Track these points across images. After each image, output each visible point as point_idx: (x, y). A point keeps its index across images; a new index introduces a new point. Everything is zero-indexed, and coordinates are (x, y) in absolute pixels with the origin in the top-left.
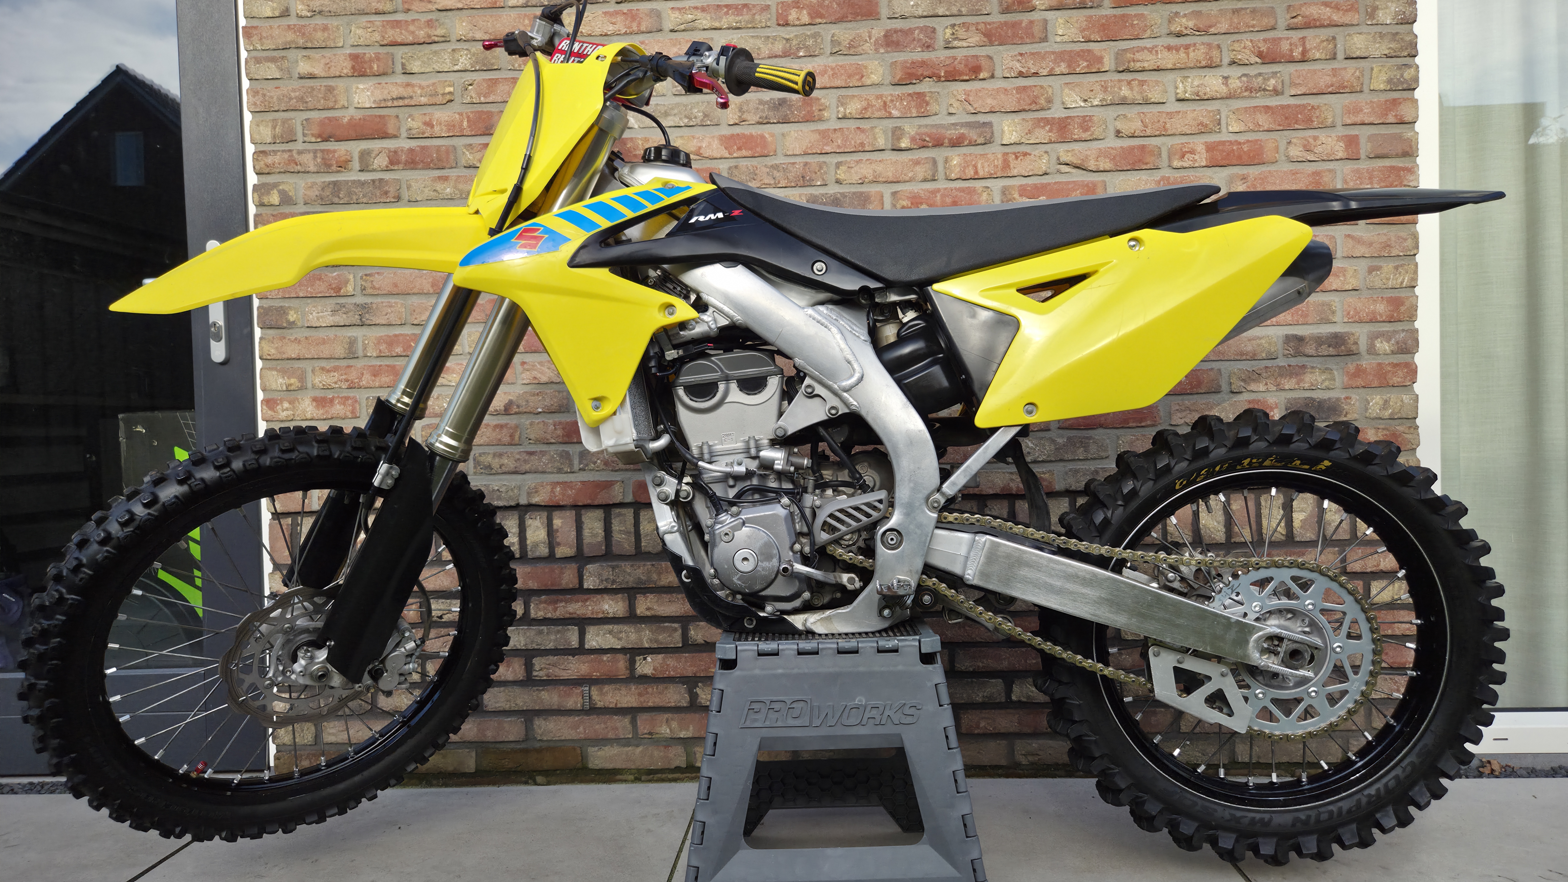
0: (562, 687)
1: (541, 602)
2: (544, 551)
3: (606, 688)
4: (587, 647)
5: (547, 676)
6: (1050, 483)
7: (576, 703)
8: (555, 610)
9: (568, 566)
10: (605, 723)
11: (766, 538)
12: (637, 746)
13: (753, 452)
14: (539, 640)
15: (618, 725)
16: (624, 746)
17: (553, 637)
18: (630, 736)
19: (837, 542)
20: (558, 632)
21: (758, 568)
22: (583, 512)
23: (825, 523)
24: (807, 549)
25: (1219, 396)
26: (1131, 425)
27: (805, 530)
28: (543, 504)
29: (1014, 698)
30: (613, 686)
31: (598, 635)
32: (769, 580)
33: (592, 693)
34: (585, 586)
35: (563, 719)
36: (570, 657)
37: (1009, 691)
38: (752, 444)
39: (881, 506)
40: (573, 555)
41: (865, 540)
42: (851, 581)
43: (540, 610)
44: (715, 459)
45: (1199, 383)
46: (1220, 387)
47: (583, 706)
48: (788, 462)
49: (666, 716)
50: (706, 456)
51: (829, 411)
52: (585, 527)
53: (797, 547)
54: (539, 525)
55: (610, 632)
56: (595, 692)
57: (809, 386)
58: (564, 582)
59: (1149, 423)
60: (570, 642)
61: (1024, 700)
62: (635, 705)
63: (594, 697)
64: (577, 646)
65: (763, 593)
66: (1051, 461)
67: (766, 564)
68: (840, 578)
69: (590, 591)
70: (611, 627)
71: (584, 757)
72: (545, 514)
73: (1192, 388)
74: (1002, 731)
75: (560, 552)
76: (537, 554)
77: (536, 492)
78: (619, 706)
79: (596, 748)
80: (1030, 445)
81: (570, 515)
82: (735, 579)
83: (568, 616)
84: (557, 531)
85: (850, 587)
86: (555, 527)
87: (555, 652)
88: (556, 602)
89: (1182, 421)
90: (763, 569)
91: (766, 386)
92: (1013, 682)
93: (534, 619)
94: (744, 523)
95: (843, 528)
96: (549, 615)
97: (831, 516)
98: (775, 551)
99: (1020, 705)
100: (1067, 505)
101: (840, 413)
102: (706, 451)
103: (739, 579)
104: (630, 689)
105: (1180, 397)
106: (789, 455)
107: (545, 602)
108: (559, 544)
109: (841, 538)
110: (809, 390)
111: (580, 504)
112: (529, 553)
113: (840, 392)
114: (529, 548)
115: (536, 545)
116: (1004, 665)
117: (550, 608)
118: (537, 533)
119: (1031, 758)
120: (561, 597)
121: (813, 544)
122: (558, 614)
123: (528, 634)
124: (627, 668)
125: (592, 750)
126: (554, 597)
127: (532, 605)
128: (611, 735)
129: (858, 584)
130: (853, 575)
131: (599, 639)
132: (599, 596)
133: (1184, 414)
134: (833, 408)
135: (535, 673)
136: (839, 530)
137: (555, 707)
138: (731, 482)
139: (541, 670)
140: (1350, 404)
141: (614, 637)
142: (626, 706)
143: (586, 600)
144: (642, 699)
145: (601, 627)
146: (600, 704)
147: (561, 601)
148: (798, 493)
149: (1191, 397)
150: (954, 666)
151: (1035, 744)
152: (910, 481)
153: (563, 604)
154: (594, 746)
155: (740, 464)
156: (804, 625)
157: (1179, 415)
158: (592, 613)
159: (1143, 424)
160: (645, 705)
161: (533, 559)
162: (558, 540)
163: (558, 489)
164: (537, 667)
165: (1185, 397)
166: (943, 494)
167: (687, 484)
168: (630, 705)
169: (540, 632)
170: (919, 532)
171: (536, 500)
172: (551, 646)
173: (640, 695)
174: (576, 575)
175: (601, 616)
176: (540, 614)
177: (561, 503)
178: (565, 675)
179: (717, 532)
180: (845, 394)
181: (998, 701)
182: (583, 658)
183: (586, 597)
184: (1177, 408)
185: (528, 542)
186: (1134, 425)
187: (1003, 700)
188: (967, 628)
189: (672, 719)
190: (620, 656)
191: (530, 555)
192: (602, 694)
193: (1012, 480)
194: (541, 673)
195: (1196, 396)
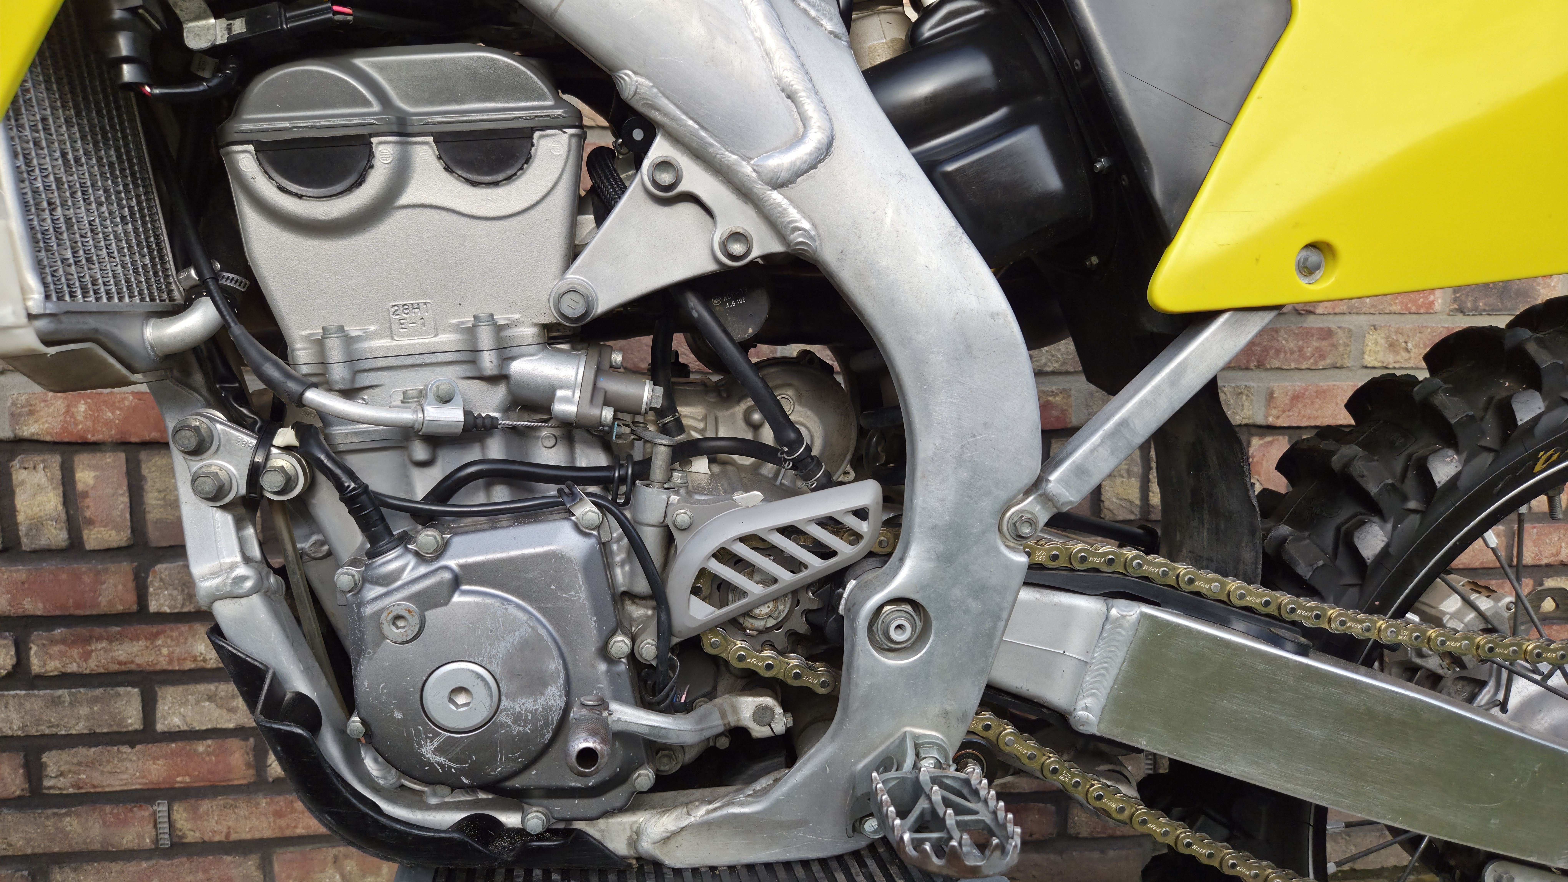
0: (108, 808)
1: (53, 642)
2: (57, 536)
3: (205, 805)
4: (160, 727)
5: (75, 786)
6: (1063, 412)
7: (140, 836)
8: (87, 656)
9: (112, 567)
10: (205, 871)
11: (524, 630)
13: (489, 362)
14: (52, 716)
15: (234, 872)
17: (84, 710)
19: (734, 624)
20: (96, 700)
21: (502, 718)
22: (143, 455)
23: (703, 573)
24: (648, 649)
27: (642, 586)
28: (48, 438)
30: (220, 800)
31: (185, 703)
32: (533, 749)
33: (176, 816)
34: (153, 607)
35: (116, 867)
36: (126, 749)
38: (485, 338)
39: (863, 527)
40: (123, 544)
41: (807, 613)
42: (762, 715)
43: (51, 657)
44: (364, 380)
47: (157, 840)
48: (595, 393)
49: (333, 851)
50: (338, 373)
51: (724, 245)
52: (148, 486)
53: (620, 644)
54: (44, 481)
55: (211, 698)
56: (181, 816)
57: (664, 165)
58: (103, 601)
60: (123, 720)
62: (267, 834)
63: (179, 824)
64: (138, 726)
65: (517, 783)
66: (1067, 373)
67: (526, 704)
68: (735, 710)
69: (162, 618)
70: (212, 687)
72: (55, 461)
75: (93, 538)
76: (43, 542)
77: (31, 413)
78: (234, 837)
81: (115, 461)
82: (428, 751)
83: (116, 667)
84: (85, 494)
85: (759, 731)
86: (80, 487)
87: (91, 739)
88: (87, 641)
90: (517, 718)
91: (528, 159)
93: (38, 676)
94: (456, 583)
95: (754, 589)
96: (73, 668)
97: (723, 555)
98: (554, 665)
101: (755, 253)
102: (335, 351)
103: (439, 750)
104: (257, 805)
106: (599, 371)
107: (63, 641)
108: (90, 522)
109: (748, 613)
110: (666, 178)
111: (134, 439)
112: (24, 540)
113: (760, 188)
114: (23, 530)
115: (38, 525)
117: (75, 652)
118: (39, 498)
120: (98, 630)
121: (665, 630)
122: (92, 665)
123: (28, 706)
124: (248, 765)
126: (82, 631)
127: (34, 649)
129: (781, 723)
130: (768, 701)
131: (188, 711)
132: (184, 628)
134: (736, 236)
135: (47, 783)
136: (744, 594)
137: (96, 846)
138: (420, 452)
139: (62, 774)
140: (1549, 286)
141: (221, 707)
142: (249, 837)
143: (156, 636)
144: (283, 822)
145: (192, 688)
146: (192, 837)
147: (100, 639)
148: (622, 480)
152: (960, 461)
153: (104, 644)
155: (445, 400)
156: (633, 842)
158: (171, 662)
160: (288, 833)
161: (35, 552)
162: (88, 514)
163: (82, 408)
164: (52, 770)
166: (1047, 499)
167: (287, 449)
168: (257, 835)
169: (56, 702)
170: (974, 605)
171: (30, 429)
172: (80, 728)
173: (278, 814)
174: (131, 585)
175: (189, 665)
176: (53, 666)
177: (91, 438)
178: (114, 784)
179: (369, 610)
180: (776, 196)
182: (153, 748)
183: (155, 629)
185: (21, 518)
189: (346, 857)
190: (234, 743)
191: (26, 544)
192: (195, 816)
194: (62, 782)
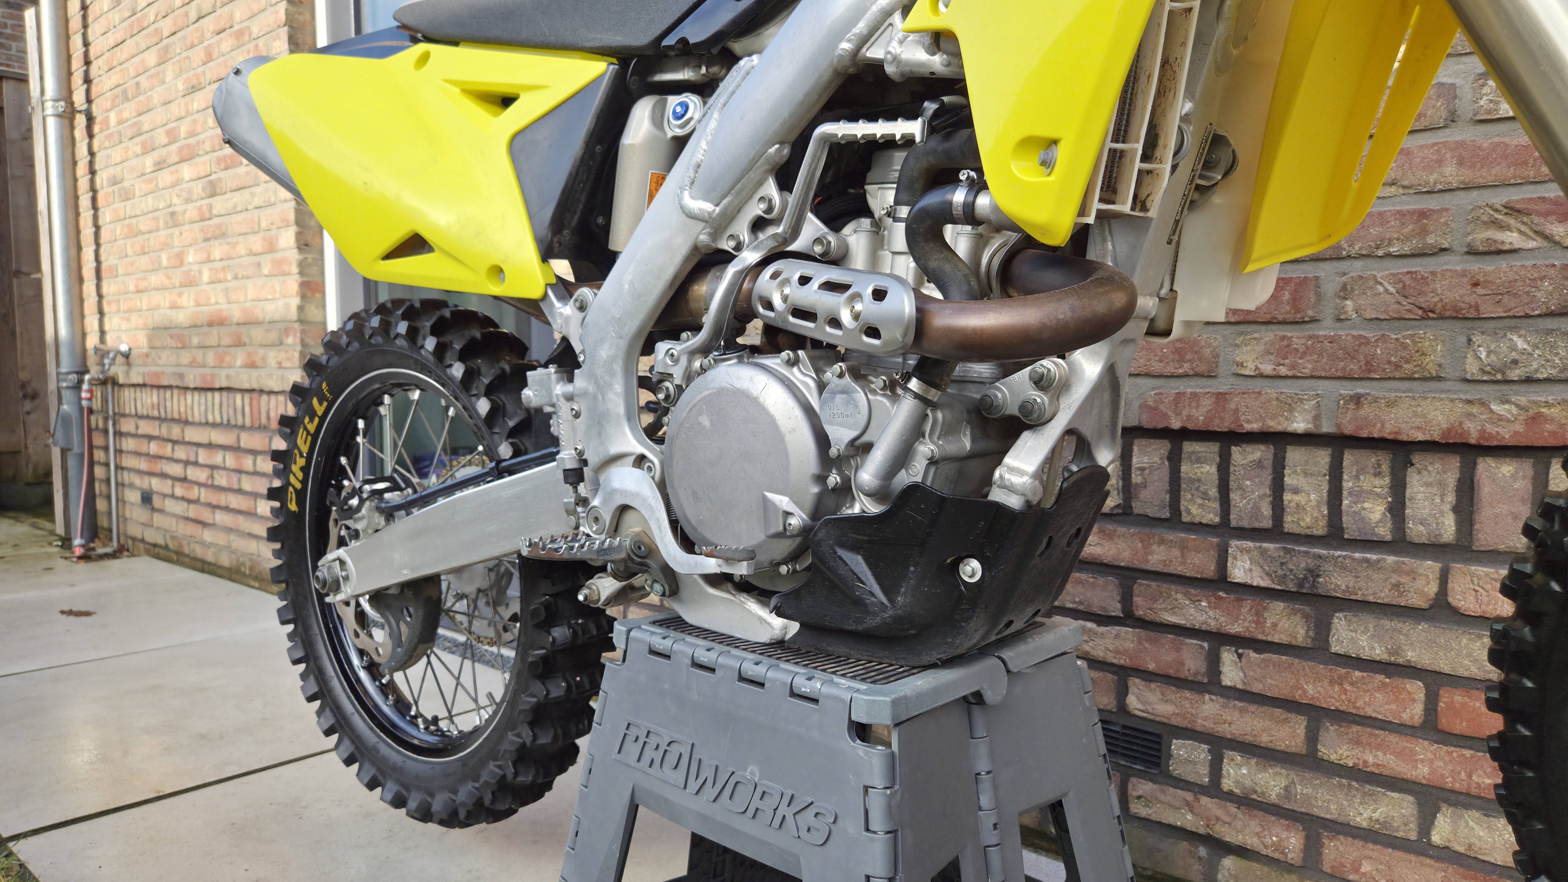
29: (1436, 838)
37: (1426, 824)
61: (1461, 849)
80: (1521, 344)
92: (1438, 810)
99: (1450, 856)
116: (1421, 772)
150: (1317, 750)
181: (1400, 834)
187: (1413, 836)
188: (1347, 686)
193: (1469, 415)
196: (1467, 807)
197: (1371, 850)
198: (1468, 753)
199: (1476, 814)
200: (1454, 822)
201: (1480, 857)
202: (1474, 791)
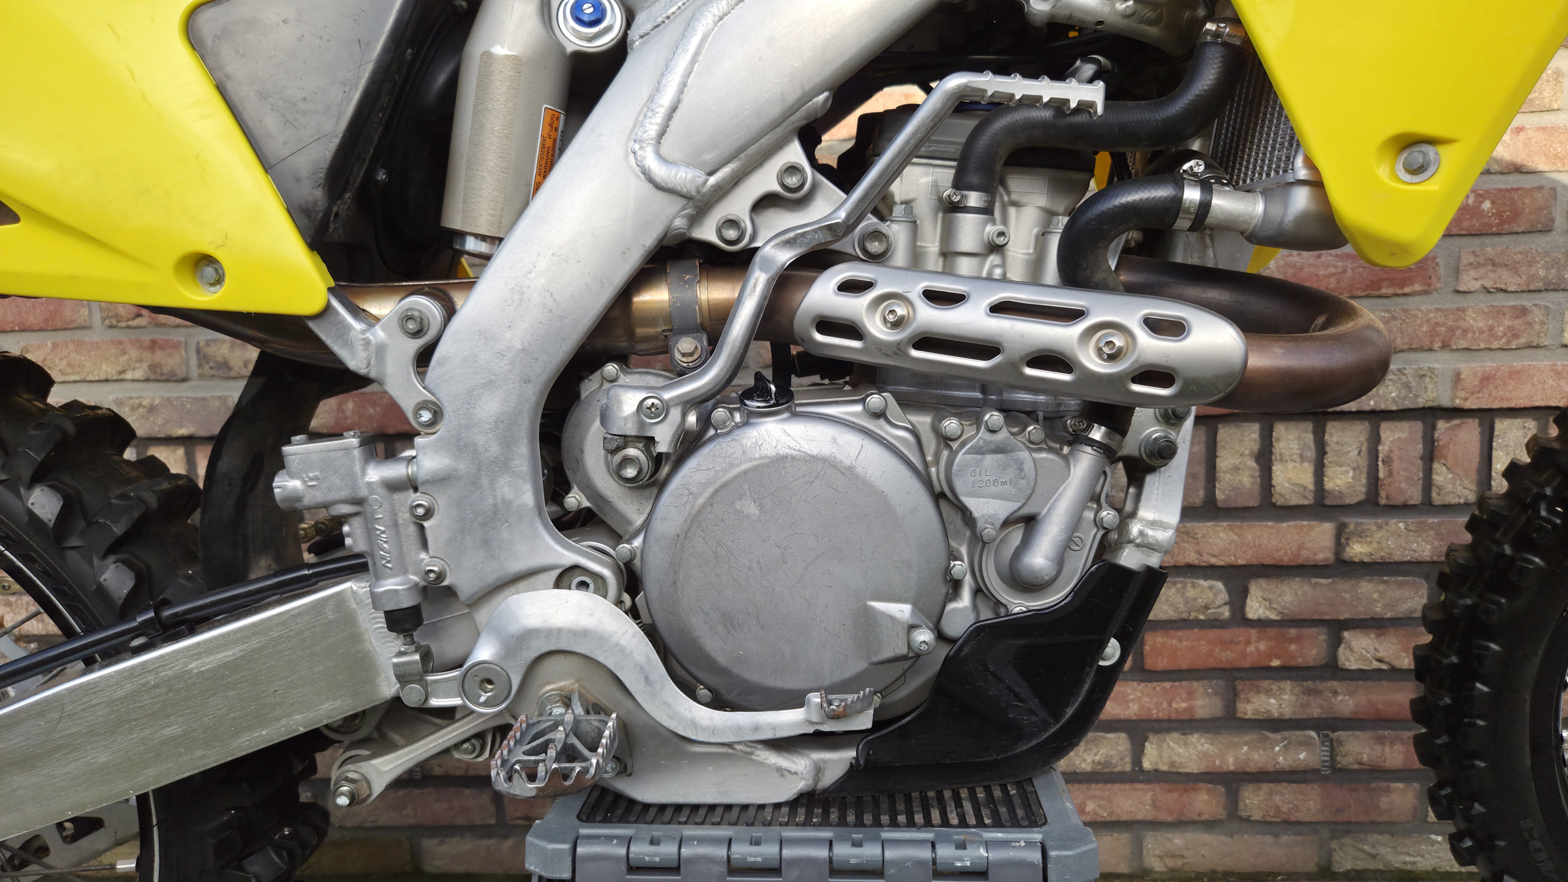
12: (505, 837)
16: (484, 836)
18: (493, 822)
25: (1549, 238)
26: (1384, 291)
29: (1147, 765)
37: (1138, 754)
45: (1516, 215)
46: (1553, 221)
59: (1417, 287)
61: (1164, 768)
71: (415, 854)
73: (1502, 223)
74: (1124, 818)
79: (435, 841)
89: (1477, 285)
92: (1146, 739)
99: (1158, 777)
100: (1256, 436)
105: (1477, 241)
119: (1170, 863)
125: (429, 845)
128: (460, 821)
133: (1482, 271)
149: (1497, 239)
151: (1178, 840)
154: (431, 837)
157: (1473, 273)
159: (1407, 290)
165: (1487, 240)
181: (1118, 769)
184: (1472, 259)
186: (1390, 291)
187: (1128, 768)
195: (1506, 239)
196: (1168, 731)
197: (1097, 789)
198: (1167, 685)
199: (1176, 735)
200: (1160, 747)
201: (1180, 770)
202: (1174, 716)
